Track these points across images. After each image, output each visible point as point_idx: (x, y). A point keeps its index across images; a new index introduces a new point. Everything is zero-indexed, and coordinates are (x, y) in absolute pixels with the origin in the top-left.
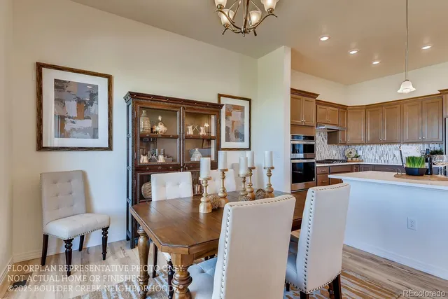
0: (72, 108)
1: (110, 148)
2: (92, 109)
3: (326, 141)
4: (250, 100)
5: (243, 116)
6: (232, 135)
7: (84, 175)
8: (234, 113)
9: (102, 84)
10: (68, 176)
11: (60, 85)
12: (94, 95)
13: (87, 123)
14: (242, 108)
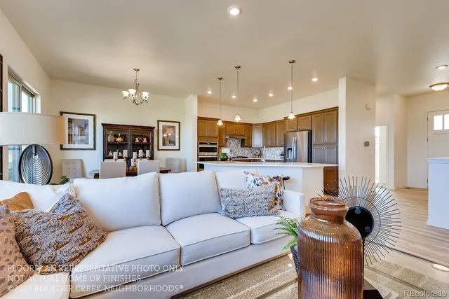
0: (76, 130)
1: (95, 149)
2: (86, 131)
3: (240, 145)
4: (179, 123)
5: (174, 132)
6: (167, 142)
7: (82, 161)
8: (168, 130)
9: (91, 119)
10: (74, 161)
11: (70, 121)
12: (86, 125)
13: (84, 137)
14: (174, 127)
